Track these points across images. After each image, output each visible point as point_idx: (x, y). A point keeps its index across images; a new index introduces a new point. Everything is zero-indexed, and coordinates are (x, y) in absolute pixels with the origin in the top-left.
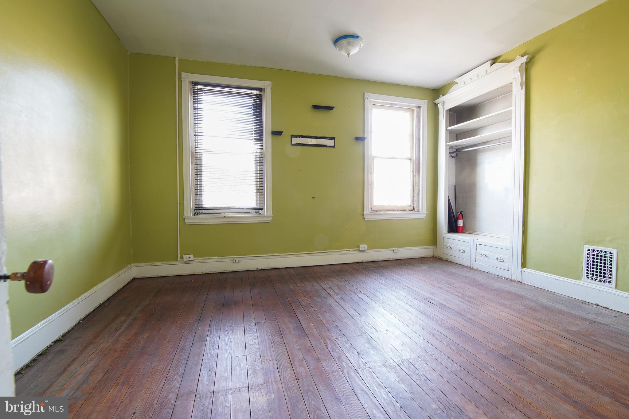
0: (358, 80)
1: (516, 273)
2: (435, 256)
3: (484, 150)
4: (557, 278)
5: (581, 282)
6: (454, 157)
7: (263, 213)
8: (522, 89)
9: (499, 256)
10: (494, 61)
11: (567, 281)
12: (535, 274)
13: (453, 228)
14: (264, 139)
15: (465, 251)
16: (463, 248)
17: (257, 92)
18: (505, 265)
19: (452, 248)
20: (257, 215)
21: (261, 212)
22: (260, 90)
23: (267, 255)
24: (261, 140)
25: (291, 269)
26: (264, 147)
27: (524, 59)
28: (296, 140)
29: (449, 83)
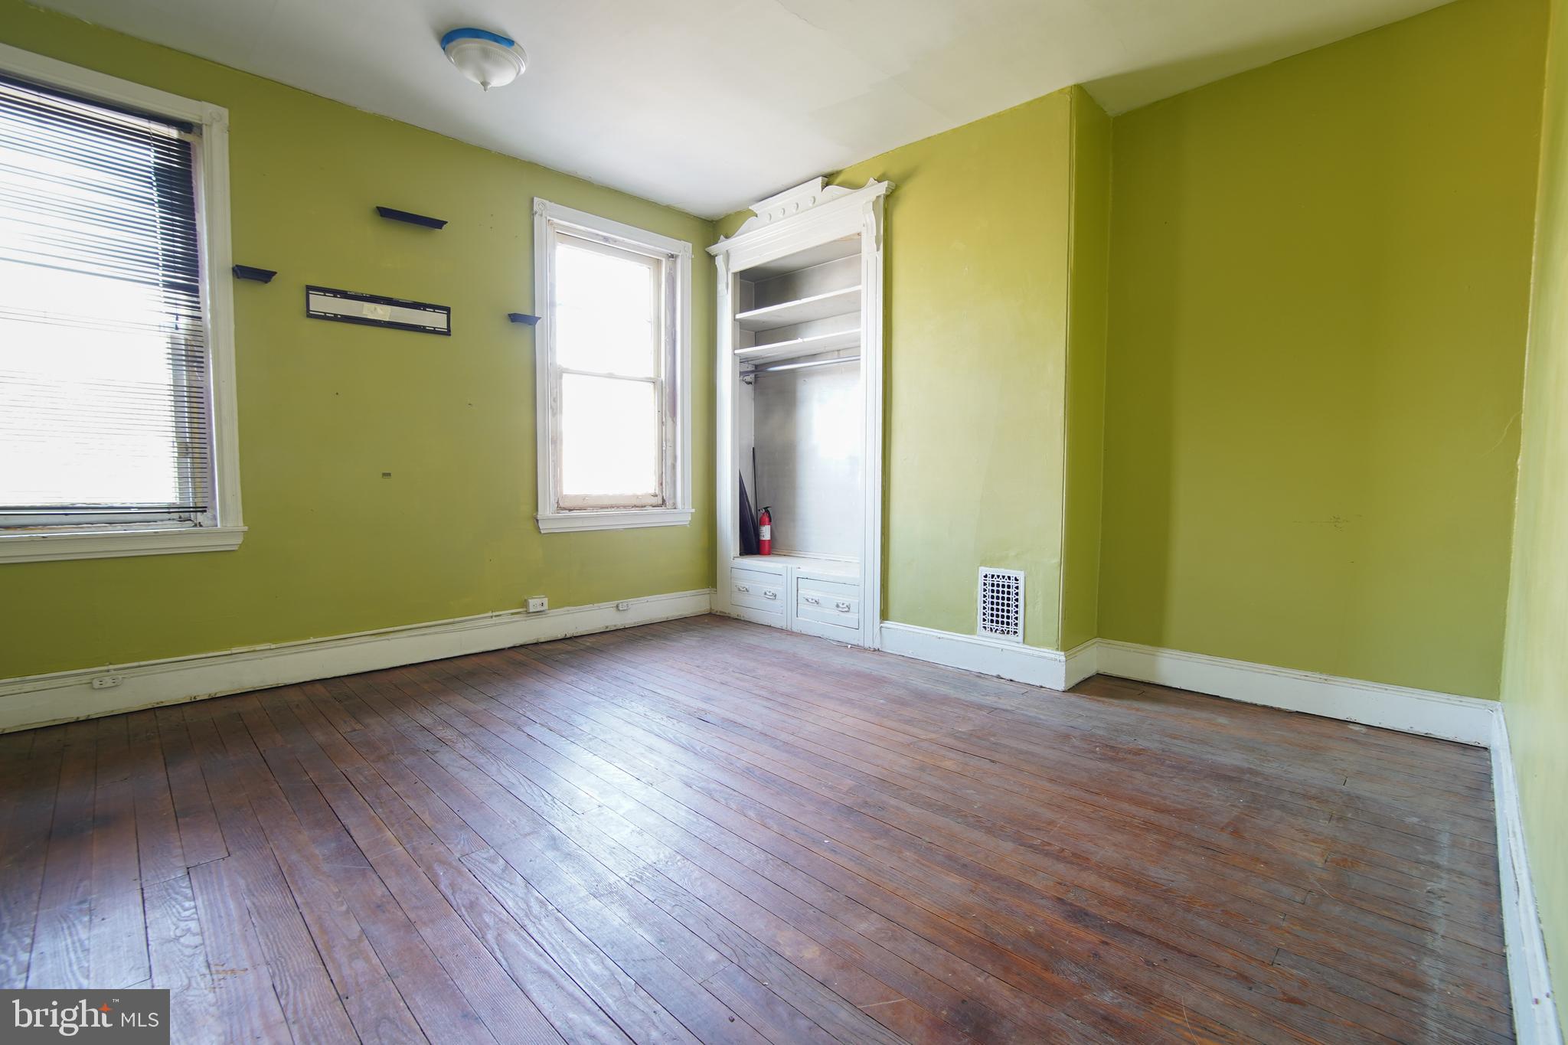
0: (515, 159)
1: (870, 632)
2: (713, 612)
3: (810, 373)
4: (939, 635)
5: (975, 637)
6: (751, 383)
7: (210, 523)
8: (878, 250)
9: (840, 600)
10: (829, 179)
11: (956, 638)
12: (903, 630)
13: (751, 545)
14: (205, 286)
15: (775, 596)
16: (771, 589)
17: (173, 133)
18: (851, 618)
19: (750, 591)
20: (186, 527)
21: (200, 517)
22: (183, 126)
23: (229, 652)
24: (193, 290)
25: (318, 686)
26: (207, 316)
27: (882, 188)
28: (321, 303)
29: (739, 210)
